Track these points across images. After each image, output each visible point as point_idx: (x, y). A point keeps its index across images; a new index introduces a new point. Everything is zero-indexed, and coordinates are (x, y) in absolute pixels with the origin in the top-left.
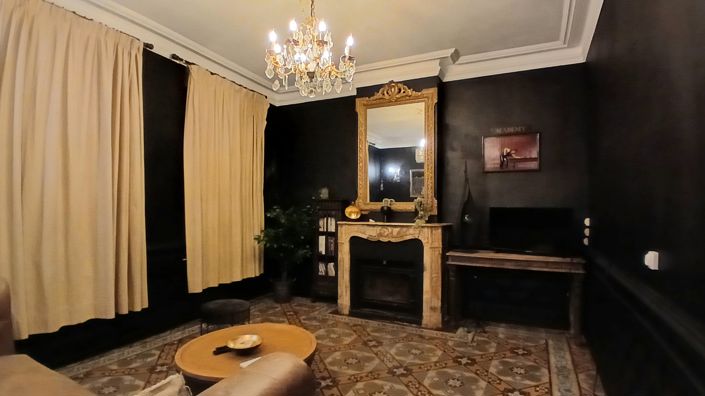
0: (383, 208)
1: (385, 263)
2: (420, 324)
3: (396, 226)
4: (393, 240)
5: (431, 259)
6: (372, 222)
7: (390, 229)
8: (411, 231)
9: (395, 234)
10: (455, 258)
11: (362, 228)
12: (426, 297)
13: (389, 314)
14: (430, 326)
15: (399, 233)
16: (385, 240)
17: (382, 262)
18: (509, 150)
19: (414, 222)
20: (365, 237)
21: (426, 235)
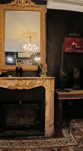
0: (17, 68)
1: (20, 102)
2: (44, 135)
3: (28, 79)
4: (26, 88)
5: (49, 97)
6: (10, 77)
7: (24, 81)
8: (38, 82)
9: (27, 84)
10: (62, 96)
11: (4, 81)
12: (47, 120)
13: (23, 132)
14: (49, 135)
15: (30, 83)
16: (21, 88)
17: (19, 102)
18: (75, 44)
19: (40, 76)
20: (6, 87)
21: (47, 84)
